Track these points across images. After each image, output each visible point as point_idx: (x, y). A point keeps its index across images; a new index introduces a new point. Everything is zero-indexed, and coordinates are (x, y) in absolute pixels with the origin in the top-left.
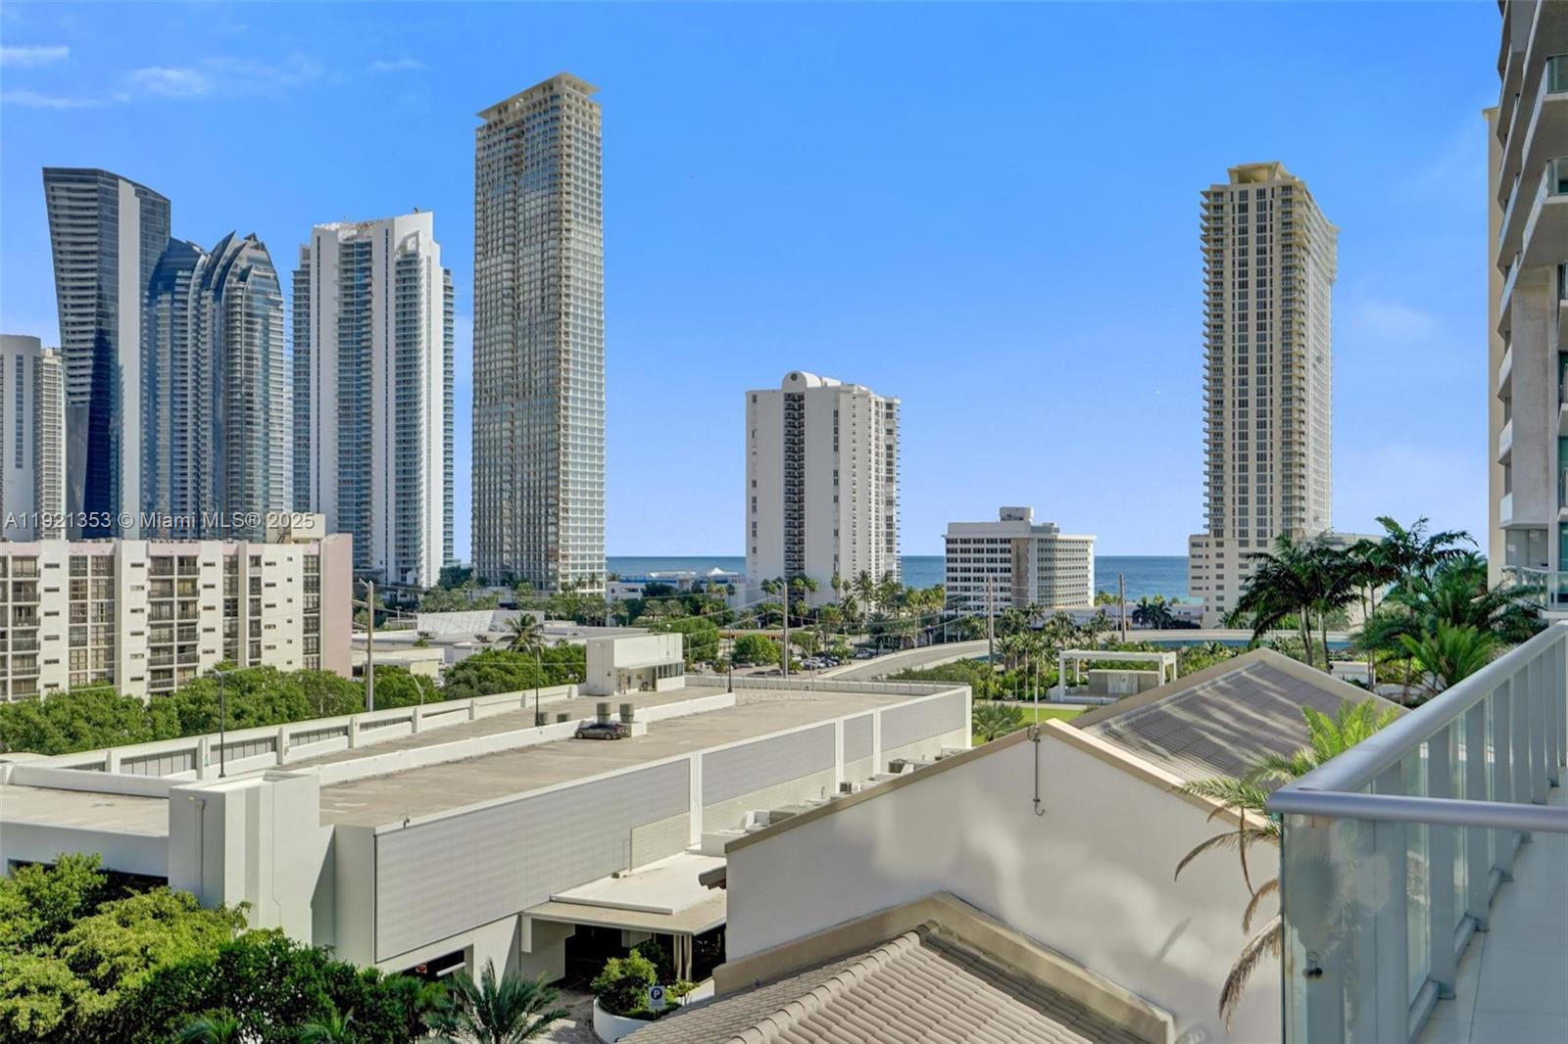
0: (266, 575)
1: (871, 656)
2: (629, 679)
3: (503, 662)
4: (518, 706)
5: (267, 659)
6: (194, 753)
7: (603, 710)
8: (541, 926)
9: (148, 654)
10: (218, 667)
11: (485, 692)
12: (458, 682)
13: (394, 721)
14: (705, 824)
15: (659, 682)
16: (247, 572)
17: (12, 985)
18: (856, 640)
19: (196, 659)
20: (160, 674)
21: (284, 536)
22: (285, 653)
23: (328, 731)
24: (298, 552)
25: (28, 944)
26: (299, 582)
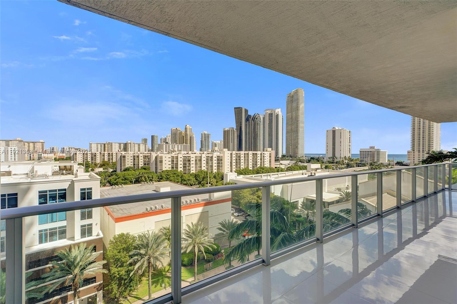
0: (265, 155)
1: (347, 169)
2: (313, 170)
3: (293, 167)
4: (298, 172)
5: (265, 166)
6: (261, 176)
7: (311, 173)
8: (307, 199)
9: (252, 164)
10: (260, 166)
11: (291, 171)
12: (288, 169)
13: (283, 174)
14: (328, 189)
15: (317, 170)
16: (263, 155)
17: (251, 198)
18: (344, 166)
19: (257, 165)
20: (253, 167)
21: (267, 151)
22: (267, 165)
23: (276, 174)
24: (269, 153)
25: (251, 194)
26: (269, 156)
